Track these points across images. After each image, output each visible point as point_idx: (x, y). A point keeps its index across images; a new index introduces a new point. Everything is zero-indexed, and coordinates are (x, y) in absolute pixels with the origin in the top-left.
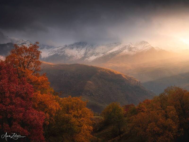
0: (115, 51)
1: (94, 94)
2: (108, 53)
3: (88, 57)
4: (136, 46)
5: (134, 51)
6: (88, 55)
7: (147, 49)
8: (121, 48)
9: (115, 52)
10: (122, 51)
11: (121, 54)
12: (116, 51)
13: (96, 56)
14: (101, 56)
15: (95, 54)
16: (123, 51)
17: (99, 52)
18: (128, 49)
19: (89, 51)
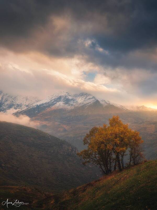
0: (44, 103)
1: (3, 165)
2: (34, 105)
3: (4, 110)
4: (75, 98)
5: (72, 105)
6: (5, 107)
7: (90, 103)
8: (53, 98)
9: (44, 105)
10: (54, 104)
11: (53, 107)
12: (46, 103)
13: (16, 109)
14: (23, 110)
15: (15, 106)
16: (56, 103)
17: (21, 104)
18: (64, 101)
19: (7, 101)
